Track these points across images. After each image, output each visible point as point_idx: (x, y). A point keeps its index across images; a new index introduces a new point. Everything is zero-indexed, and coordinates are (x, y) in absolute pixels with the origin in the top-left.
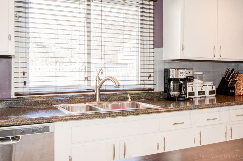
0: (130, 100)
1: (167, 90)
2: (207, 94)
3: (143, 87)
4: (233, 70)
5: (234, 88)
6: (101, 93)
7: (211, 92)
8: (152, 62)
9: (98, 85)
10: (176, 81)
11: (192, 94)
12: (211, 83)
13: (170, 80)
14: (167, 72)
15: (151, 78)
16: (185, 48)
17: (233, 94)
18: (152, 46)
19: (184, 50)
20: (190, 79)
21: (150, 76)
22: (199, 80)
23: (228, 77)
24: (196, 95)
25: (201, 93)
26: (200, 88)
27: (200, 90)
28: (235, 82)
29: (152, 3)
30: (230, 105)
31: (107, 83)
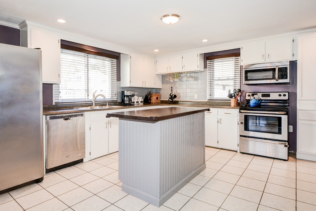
0: (107, 105)
1: (123, 101)
2: (140, 103)
3: (112, 99)
4: (150, 92)
5: (150, 100)
6: (95, 102)
7: (141, 102)
8: (116, 88)
9: (94, 99)
10: (128, 96)
11: (134, 102)
12: (141, 98)
13: (125, 96)
14: (123, 92)
15: (116, 95)
16: (131, 81)
17: (150, 102)
18: (116, 81)
19: (131, 83)
20: (133, 96)
21: (115, 95)
22: (136, 96)
23: (148, 95)
24: (135, 103)
25: (137, 102)
26: (137, 100)
27: (137, 101)
28: (151, 97)
29: (116, 60)
30: (149, 106)
31: (98, 98)
